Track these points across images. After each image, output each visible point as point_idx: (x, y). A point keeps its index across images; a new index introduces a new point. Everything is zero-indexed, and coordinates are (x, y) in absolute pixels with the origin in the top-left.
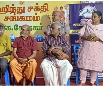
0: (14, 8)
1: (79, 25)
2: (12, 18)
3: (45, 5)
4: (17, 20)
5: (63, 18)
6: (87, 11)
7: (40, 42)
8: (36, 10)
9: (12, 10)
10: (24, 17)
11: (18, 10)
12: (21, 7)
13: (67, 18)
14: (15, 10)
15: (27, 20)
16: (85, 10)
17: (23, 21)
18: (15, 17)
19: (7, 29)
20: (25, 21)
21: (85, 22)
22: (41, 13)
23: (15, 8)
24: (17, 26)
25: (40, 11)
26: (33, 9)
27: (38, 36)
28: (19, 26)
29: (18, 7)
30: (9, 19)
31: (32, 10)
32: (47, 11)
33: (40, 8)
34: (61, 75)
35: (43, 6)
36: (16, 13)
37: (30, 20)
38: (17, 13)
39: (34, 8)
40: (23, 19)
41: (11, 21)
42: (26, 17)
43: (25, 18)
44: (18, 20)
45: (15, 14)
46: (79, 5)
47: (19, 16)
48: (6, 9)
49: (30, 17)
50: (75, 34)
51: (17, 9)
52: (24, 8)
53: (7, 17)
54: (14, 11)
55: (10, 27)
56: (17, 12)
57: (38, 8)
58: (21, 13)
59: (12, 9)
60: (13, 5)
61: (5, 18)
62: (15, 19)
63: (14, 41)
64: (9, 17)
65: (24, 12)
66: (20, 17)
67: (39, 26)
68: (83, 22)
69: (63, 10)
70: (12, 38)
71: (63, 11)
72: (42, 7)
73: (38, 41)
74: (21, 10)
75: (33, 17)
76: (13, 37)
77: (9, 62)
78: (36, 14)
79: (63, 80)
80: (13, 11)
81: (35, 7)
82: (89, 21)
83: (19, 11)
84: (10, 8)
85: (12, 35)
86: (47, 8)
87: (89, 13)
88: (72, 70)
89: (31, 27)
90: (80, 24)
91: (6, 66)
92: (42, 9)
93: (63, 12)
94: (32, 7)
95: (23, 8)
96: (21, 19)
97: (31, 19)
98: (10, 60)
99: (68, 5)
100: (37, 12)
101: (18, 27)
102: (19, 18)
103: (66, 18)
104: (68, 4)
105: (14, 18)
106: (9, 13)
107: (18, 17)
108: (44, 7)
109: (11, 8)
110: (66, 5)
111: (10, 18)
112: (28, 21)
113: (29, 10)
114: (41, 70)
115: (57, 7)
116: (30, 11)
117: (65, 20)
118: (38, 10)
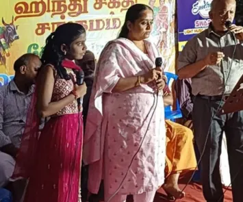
5: (164, 21)
8: (111, 5)
9: (56, 9)
10: (85, 22)
11: (72, 7)
14: (65, 6)
23: (65, 1)
25: (121, 7)
26: (105, 3)
29: (71, 1)
30: (49, 29)
31: (104, 5)
36: (66, 14)
37: (98, 29)
38: (69, 14)
39: (108, 1)
42: (90, 21)
43: (88, 24)
45: (63, 17)
48: (40, 6)
49: (98, 21)
52: (86, 1)
53: (43, 25)
54: (62, 8)
56: (68, 11)
57: (117, 0)
58: (78, 14)
61: (37, 27)
64: (48, 24)
65: (86, 11)
68: (199, 26)
69: (164, 5)
74: (78, 7)
75: (105, 22)
80: (59, 9)
83: (75, 8)
84: (51, 4)
86: (134, 0)
90: (194, 30)
93: (165, 8)
97: (101, 26)
100: (114, 10)
103: (169, 20)
106: (47, 15)
109: (53, 2)
111: (51, 26)
113: (97, 6)
116: (100, 7)
117: (167, 23)
118: (117, 5)
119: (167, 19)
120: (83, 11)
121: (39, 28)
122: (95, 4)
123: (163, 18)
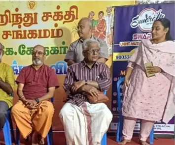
0: (19, 16)
1: (130, 44)
2: (15, 33)
3: (72, 10)
4: (23, 37)
5: (102, 33)
6: (146, 18)
7: (62, 74)
8: (56, 18)
9: (15, 20)
10: (36, 31)
11: (26, 19)
12: (31, 14)
13: (110, 32)
14: (21, 18)
15: (40, 37)
16: (142, 17)
17: (34, 38)
18: (21, 31)
19: (8, 53)
20: (37, 38)
21: (140, 38)
22: (65, 23)
23: (21, 15)
24: (23, 48)
25: (64, 20)
26: (51, 16)
27: (59, 65)
28: (26, 47)
29: (25, 14)
30: (11, 35)
31: (50, 18)
32: (75, 20)
33: (64, 14)
34: (92, 128)
35: (69, 10)
36: (22, 24)
37: (45, 37)
38: (24, 24)
39: (53, 14)
40: (34, 36)
41: (13, 38)
42: (39, 30)
43: (38, 32)
44: (25, 38)
45: (20, 27)
46: (133, 9)
47: (27, 29)
48: (4, 17)
49: (45, 31)
50: (121, 60)
51: (23, 16)
52: (36, 14)
53: (7, 32)
54: (19, 20)
55: (12, 49)
56: (23, 22)
57: (60, 14)
58: (30, 24)
59: (15, 16)
60: (17, 10)
61: (3, 33)
62: (21, 35)
63: (18, 73)
64: (10, 32)
65: (36, 23)
66: (29, 31)
67: (61, 47)
68: (137, 39)
69: (103, 18)
70: (15, 68)
71: (103, 20)
72: (66, 12)
73: (59, 72)
74: (30, 19)
75: (51, 32)
76: (16, 66)
77: (10, 107)
78: (56, 25)
79: (96, 136)
80: (17, 21)
81: (55, 13)
82: (147, 36)
83: (28, 20)
84: (11, 16)
85: (15, 63)
86: (75, 14)
87: (149, 22)
88: (111, 120)
89: (48, 48)
90: (131, 42)
91: (5, 114)
92: (67, 17)
94: (50, 13)
95: (33, 16)
96: (30, 36)
97: (47, 35)
98: (12, 105)
99: (113, 9)
100: (58, 22)
101: (26, 49)
102: (27, 33)
103: (107, 31)
104: (113, 7)
105: (19, 33)
106: (9, 24)
107: (25, 31)
108: (70, 12)
109: (13, 15)
110: (109, 8)
111: (12, 33)
112: (43, 37)
113: (45, 18)
114: (61, 120)
115: (93, 12)
116: (47, 19)
117: (105, 35)
118: (60, 18)
119: (105, 32)
120: (34, 22)
121: (4, 34)
122: (43, 18)
123: (102, 30)
